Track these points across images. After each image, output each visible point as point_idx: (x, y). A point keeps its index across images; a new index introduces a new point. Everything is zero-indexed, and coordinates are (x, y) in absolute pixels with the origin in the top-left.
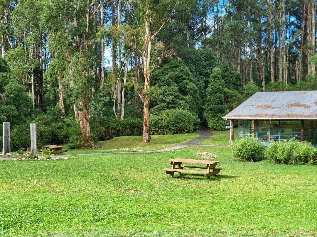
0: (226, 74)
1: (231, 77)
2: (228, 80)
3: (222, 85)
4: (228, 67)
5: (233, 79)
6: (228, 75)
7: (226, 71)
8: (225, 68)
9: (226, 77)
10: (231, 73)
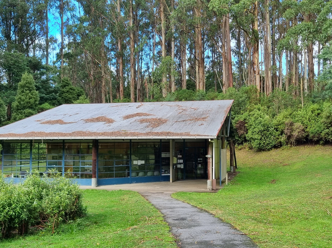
0: (64, 90)
1: (72, 94)
2: (66, 97)
3: (34, 97)
4: (68, 81)
5: (74, 96)
6: (68, 91)
7: (65, 86)
8: (64, 83)
9: (65, 93)
10: (71, 89)
